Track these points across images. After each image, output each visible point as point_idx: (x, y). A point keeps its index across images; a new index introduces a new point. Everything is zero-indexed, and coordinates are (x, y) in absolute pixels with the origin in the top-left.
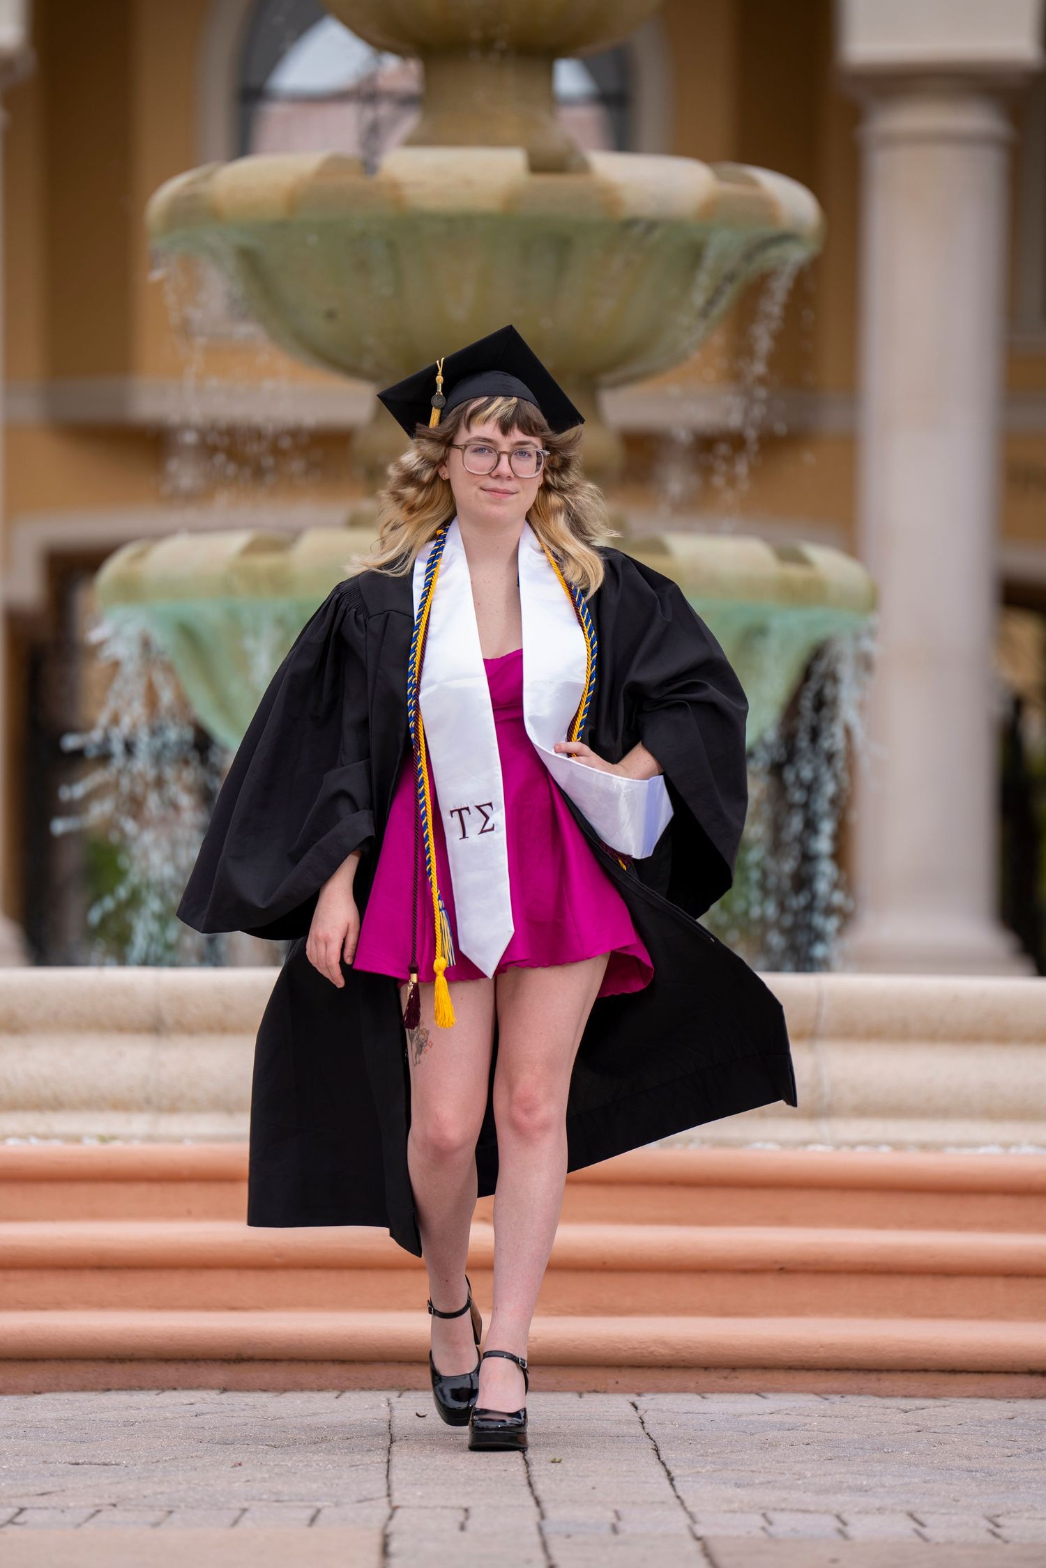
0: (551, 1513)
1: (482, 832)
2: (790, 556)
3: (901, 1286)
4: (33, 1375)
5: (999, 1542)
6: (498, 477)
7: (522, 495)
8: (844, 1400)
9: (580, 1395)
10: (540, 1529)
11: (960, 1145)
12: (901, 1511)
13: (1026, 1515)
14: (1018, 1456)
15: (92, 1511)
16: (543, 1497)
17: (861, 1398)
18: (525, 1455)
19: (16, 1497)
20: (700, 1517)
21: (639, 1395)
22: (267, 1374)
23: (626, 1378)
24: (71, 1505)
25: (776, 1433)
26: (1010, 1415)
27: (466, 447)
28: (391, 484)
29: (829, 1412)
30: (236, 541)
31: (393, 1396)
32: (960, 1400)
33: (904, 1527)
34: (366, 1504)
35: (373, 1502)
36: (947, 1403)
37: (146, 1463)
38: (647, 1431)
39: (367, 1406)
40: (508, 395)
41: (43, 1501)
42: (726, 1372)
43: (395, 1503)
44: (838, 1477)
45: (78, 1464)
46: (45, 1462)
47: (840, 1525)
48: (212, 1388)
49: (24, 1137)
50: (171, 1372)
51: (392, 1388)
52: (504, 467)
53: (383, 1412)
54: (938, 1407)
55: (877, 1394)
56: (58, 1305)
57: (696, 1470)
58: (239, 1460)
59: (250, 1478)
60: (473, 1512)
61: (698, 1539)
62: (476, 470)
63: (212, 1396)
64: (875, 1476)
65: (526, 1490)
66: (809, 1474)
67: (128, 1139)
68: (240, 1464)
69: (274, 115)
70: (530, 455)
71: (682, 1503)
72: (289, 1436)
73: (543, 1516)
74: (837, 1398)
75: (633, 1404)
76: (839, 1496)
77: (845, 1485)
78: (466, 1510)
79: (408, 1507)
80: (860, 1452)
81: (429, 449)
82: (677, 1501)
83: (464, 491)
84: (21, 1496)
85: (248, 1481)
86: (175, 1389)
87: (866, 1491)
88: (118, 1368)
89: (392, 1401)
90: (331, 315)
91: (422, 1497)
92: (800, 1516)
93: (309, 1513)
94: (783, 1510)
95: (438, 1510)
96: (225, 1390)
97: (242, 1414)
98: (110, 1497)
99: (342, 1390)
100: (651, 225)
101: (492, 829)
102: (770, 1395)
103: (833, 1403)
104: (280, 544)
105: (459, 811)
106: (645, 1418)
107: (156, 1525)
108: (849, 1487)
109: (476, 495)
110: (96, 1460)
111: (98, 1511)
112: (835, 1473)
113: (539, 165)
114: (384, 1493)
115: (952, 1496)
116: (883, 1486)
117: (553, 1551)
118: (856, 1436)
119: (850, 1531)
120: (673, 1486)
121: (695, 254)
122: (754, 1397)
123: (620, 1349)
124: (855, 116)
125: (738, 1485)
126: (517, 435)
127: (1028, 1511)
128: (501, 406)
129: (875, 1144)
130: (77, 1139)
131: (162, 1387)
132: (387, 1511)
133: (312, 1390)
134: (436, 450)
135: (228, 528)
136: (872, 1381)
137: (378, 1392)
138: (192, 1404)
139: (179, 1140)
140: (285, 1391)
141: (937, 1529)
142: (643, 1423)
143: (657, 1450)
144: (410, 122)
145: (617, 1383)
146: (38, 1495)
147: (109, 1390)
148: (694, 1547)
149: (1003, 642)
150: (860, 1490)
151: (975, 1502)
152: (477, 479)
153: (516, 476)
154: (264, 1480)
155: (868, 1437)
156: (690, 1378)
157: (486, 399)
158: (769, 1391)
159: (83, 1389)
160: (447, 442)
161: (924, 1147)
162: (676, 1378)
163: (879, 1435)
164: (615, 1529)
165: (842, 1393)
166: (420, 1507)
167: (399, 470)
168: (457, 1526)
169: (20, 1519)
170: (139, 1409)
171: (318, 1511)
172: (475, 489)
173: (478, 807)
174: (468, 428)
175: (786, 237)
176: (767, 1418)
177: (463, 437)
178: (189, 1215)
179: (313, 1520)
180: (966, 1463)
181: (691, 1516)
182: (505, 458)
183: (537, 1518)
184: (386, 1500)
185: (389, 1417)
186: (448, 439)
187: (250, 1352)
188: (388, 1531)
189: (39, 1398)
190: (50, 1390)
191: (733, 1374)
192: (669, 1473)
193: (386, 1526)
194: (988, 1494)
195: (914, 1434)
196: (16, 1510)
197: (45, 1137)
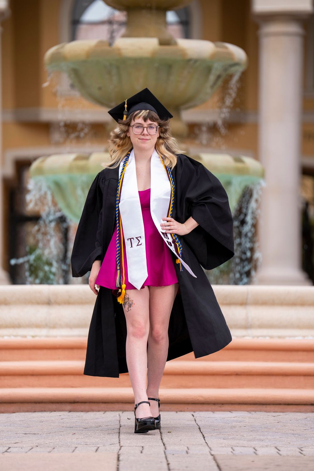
0: (168, 448)
1: (138, 245)
2: (238, 160)
3: (273, 379)
4: (13, 407)
5: (302, 455)
6: (143, 135)
7: (152, 140)
8: (256, 413)
9: (177, 412)
10: (165, 453)
11: (290, 336)
12: (273, 446)
13: (310, 447)
14: (308, 430)
15: (30, 448)
16: (165, 443)
17: (261, 413)
18: (160, 430)
19: (8, 444)
20: (212, 448)
21: (194, 412)
22: (83, 406)
23: (191, 407)
24: (24, 446)
25: (235, 423)
26: (306, 417)
27: (133, 126)
28: (112, 138)
29: (251, 417)
30: (72, 157)
31: (120, 413)
32: (290, 413)
33: (274, 451)
34: (113, 445)
35: (114, 445)
36: (287, 414)
37: (47, 433)
38: (197, 423)
39: (113, 416)
40: (146, 109)
41: (16, 445)
42: (220, 405)
43: (121, 445)
44: (254, 436)
45: (26, 434)
46: (16, 433)
47: (255, 451)
48: (66, 411)
49: (9, 336)
50: (54, 406)
51: (120, 410)
52: (145, 132)
53: (118, 418)
54: (284, 415)
55: (266, 411)
56: (20, 386)
57: (212, 434)
58: (75, 432)
59: (78, 438)
60: (145, 448)
61: (212, 455)
62: (137, 133)
63: (66, 413)
64: (265, 436)
65: (161, 441)
66: (245, 435)
67: (40, 336)
68: (75, 434)
69: (83, 28)
70: (153, 128)
71: (207, 444)
72: (90, 425)
73: (165, 449)
74: (253, 413)
75: (193, 415)
76: (254, 442)
77: (256, 439)
78: (143, 447)
79: (125, 446)
80: (261, 429)
81: (123, 127)
82: (206, 444)
83: (134, 140)
84: (9, 444)
85: (77, 439)
86: (55, 411)
87: (262, 440)
88: (38, 405)
89: (120, 414)
90: (100, 88)
91: (129, 443)
92: (243, 448)
93: (96, 448)
94: (237, 446)
95: (134, 447)
96: (70, 411)
97: (76, 418)
98: (36, 444)
99: (105, 411)
100: (196, 61)
101: (141, 245)
102: (233, 412)
103: (253, 414)
104: (86, 158)
105: (130, 239)
106: (196, 419)
107: (50, 452)
108: (257, 439)
109: (137, 140)
110: (32, 433)
111: (32, 448)
112: (253, 435)
113: (163, 43)
114: (118, 442)
115: (288, 442)
116: (268, 439)
117: (169, 459)
118: (259, 424)
119: (257, 452)
120: (205, 439)
121: (209, 70)
122: (229, 413)
123: (188, 398)
124: (257, 27)
125: (224, 439)
126: (149, 122)
127: (311, 446)
128: (144, 113)
129: (265, 336)
130: (25, 337)
131: (51, 411)
132: (119, 447)
133: (96, 411)
134: (125, 127)
135: (69, 153)
136: (264, 407)
137: (116, 412)
138: (60, 416)
139: (56, 337)
140: (88, 411)
141: (284, 452)
142: (195, 420)
143: (200, 429)
144: (123, 31)
145: (188, 408)
146: (14, 443)
147: (35, 412)
148: (211, 457)
149: (302, 186)
150: (261, 440)
151: (295, 443)
152: (137, 136)
153: (149, 134)
154: (82, 438)
155: (263, 424)
156: (210, 407)
157: (139, 111)
158: (233, 410)
159: (28, 411)
160: (128, 125)
161: (280, 337)
162: (205, 407)
163: (266, 424)
164: (187, 453)
165: (255, 411)
166: (129, 446)
167: (114, 134)
168: (140, 452)
169: (9, 451)
170: (44, 417)
171: (98, 448)
172: (137, 139)
173: (137, 238)
174: (134, 120)
175: (236, 64)
176: (232, 419)
177: (133, 123)
178: (59, 359)
179: (97, 450)
180: (292, 432)
181: (210, 448)
182: (145, 129)
183: (164, 449)
184: (119, 444)
185: (119, 419)
186: (128, 124)
187: (77, 400)
188: (119, 454)
189: (14, 414)
190: (18, 412)
191: (222, 406)
192: (203, 436)
193: (118, 452)
194: (299, 441)
195: (277, 423)
196: (8, 448)
197: (16, 336)
